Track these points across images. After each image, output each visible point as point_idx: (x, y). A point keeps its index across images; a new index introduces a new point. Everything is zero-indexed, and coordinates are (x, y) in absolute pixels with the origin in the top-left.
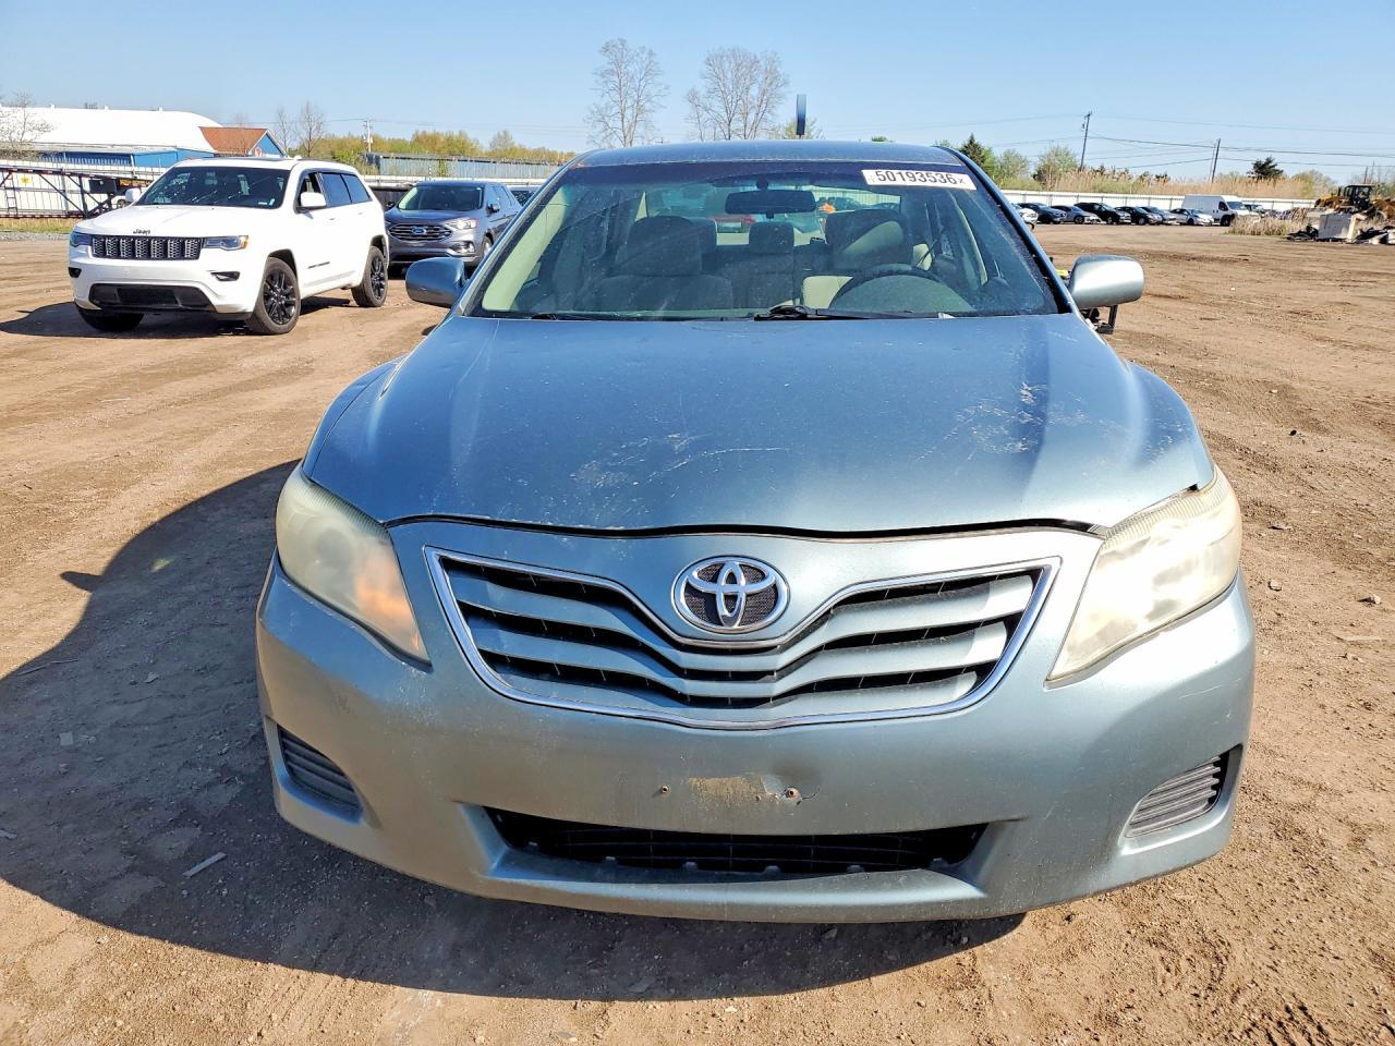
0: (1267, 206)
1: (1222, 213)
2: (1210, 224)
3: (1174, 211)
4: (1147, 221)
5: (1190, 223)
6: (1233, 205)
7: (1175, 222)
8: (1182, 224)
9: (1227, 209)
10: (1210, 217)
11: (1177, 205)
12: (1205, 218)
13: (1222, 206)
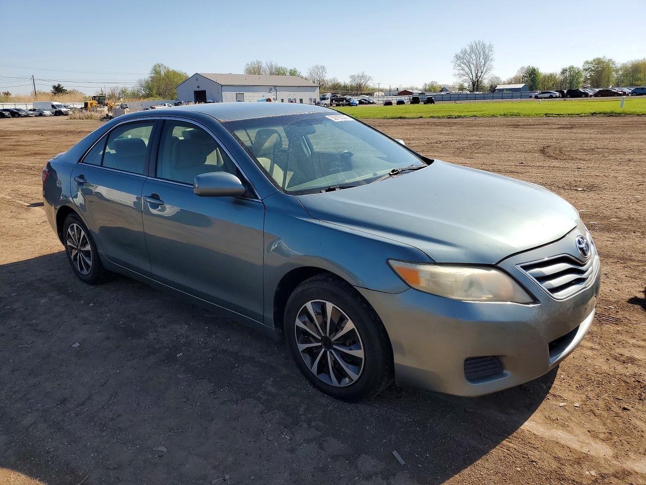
0: (72, 106)
1: (54, 110)
2: (51, 116)
3: (30, 110)
4: (19, 116)
5: (41, 115)
6: (58, 106)
7: (33, 115)
8: (36, 116)
9: (56, 108)
10: (49, 112)
11: (31, 107)
12: (47, 113)
13: (53, 106)
